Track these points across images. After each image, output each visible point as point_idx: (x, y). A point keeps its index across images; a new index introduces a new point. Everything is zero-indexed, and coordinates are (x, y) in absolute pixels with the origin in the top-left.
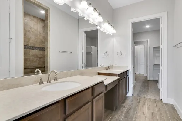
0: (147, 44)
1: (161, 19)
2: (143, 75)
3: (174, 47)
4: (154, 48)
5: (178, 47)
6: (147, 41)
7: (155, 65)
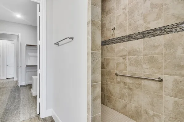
0: (18, 40)
1: (38, 5)
2: (12, 79)
3: (55, 44)
4: (26, 46)
5: (59, 44)
6: (18, 36)
7: (27, 66)
